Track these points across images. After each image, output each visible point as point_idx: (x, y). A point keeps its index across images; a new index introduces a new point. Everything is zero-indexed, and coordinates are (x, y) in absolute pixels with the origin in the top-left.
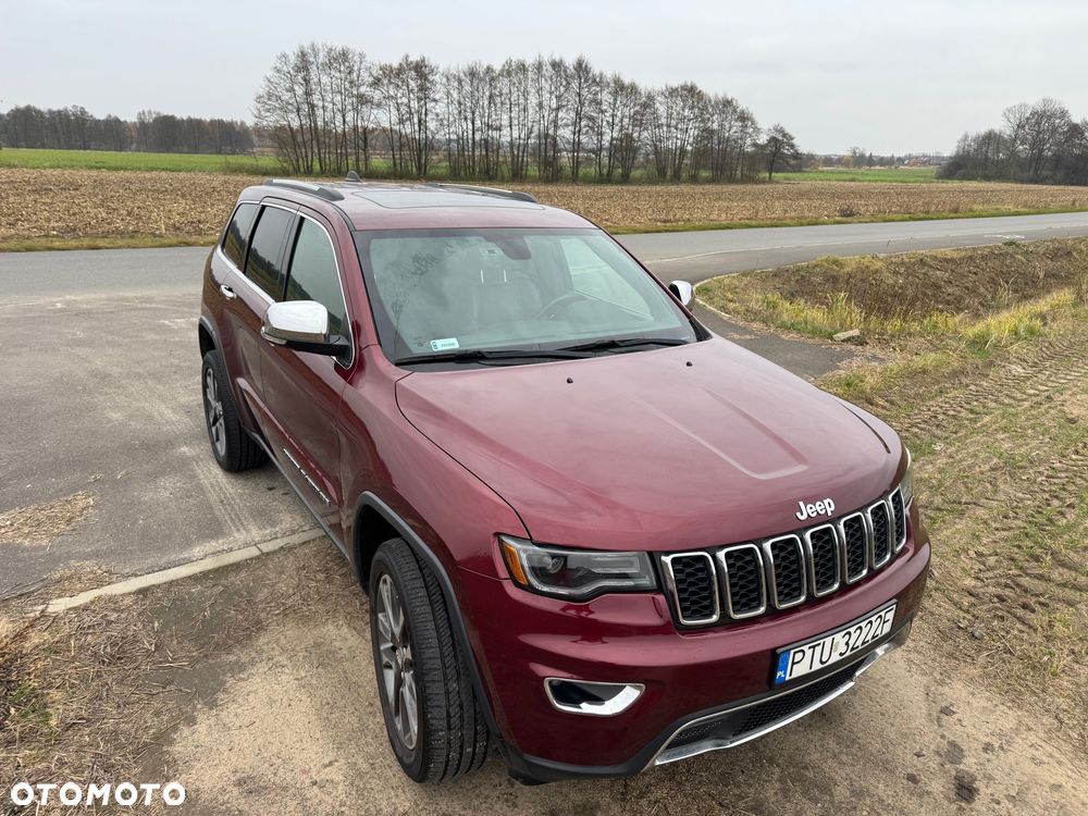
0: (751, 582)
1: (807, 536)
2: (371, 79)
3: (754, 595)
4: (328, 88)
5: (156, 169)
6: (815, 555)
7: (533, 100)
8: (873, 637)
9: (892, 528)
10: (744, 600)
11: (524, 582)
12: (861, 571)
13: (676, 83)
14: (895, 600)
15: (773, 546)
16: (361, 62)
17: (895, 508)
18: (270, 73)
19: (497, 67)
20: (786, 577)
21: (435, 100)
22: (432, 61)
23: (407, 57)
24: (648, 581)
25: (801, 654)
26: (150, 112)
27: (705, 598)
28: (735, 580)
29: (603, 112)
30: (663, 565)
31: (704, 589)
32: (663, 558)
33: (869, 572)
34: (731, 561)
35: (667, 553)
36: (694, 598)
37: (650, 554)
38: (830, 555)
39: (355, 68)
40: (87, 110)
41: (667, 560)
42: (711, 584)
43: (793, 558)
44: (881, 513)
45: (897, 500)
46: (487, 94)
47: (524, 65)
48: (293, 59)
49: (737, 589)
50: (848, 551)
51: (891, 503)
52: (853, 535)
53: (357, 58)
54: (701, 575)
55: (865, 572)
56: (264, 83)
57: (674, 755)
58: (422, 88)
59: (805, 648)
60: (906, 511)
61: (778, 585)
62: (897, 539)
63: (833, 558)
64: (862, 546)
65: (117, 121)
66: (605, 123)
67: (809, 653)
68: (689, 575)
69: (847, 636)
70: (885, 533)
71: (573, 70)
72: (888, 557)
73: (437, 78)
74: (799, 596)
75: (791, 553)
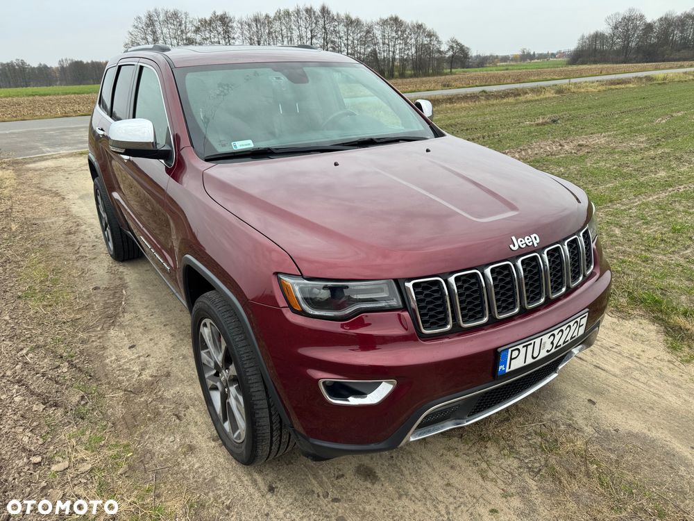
0: (476, 299)
1: (519, 263)
2: (193, 28)
3: (478, 309)
4: (168, 36)
5: (69, 93)
6: (526, 277)
7: (296, 34)
8: (572, 338)
9: (583, 257)
10: (471, 313)
11: (298, 309)
12: (561, 289)
13: (386, 16)
14: (587, 310)
15: (492, 271)
16: (186, 18)
17: (585, 242)
18: (131, 29)
19: (272, 15)
20: (503, 294)
21: (234, 38)
22: (231, 14)
23: (215, 13)
24: (396, 302)
25: (517, 352)
26: (66, 60)
27: (440, 313)
28: (463, 298)
29: (340, 38)
30: (406, 289)
31: (439, 306)
32: (407, 284)
33: (566, 290)
34: (460, 284)
35: (409, 280)
36: (432, 313)
37: (396, 281)
38: (536, 277)
39: (183, 22)
40: (25, 61)
41: (409, 285)
42: (444, 302)
43: (508, 279)
44: (574, 245)
45: (586, 235)
46: (267, 31)
47: (288, 12)
48: (144, 19)
49: (464, 305)
50: (551, 274)
51: (582, 238)
52: (554, 262)
53: (183, 16)
54: (436, 295)
55: (564, 289)
56: (128, 36)
57: (425, 433)
58: (226, 32)
59: (520, 347)
60: (593, 245)
61: (497, 300)
62: (587, 265)
63: (539, 280)
64: (561, 270)
65: (45, 67)
66: (343, 45)
67: (523, 351)
68: (427, 295)
69: (552, 337)
70: (578, 260)
71: (320, 14)
72: (581, 278)
73: (234, 25)
74: (513, 309)
75: (507, 276)
